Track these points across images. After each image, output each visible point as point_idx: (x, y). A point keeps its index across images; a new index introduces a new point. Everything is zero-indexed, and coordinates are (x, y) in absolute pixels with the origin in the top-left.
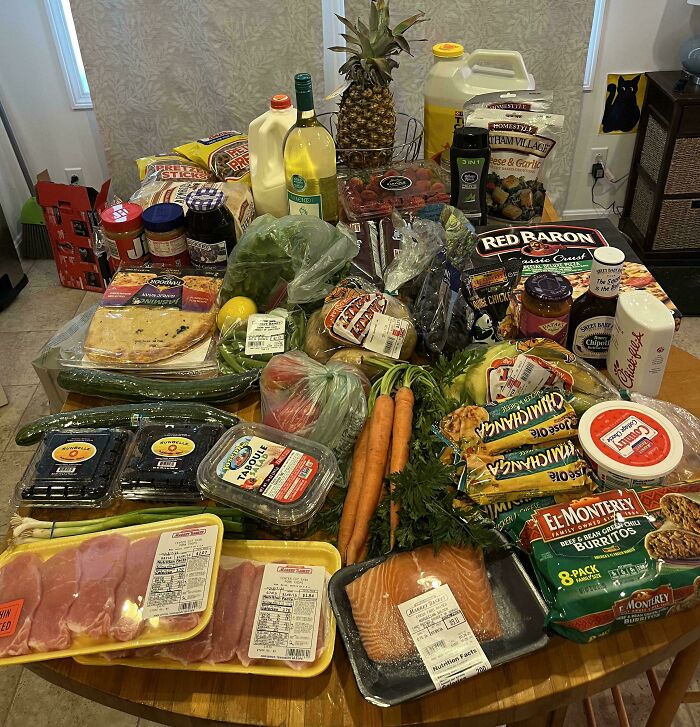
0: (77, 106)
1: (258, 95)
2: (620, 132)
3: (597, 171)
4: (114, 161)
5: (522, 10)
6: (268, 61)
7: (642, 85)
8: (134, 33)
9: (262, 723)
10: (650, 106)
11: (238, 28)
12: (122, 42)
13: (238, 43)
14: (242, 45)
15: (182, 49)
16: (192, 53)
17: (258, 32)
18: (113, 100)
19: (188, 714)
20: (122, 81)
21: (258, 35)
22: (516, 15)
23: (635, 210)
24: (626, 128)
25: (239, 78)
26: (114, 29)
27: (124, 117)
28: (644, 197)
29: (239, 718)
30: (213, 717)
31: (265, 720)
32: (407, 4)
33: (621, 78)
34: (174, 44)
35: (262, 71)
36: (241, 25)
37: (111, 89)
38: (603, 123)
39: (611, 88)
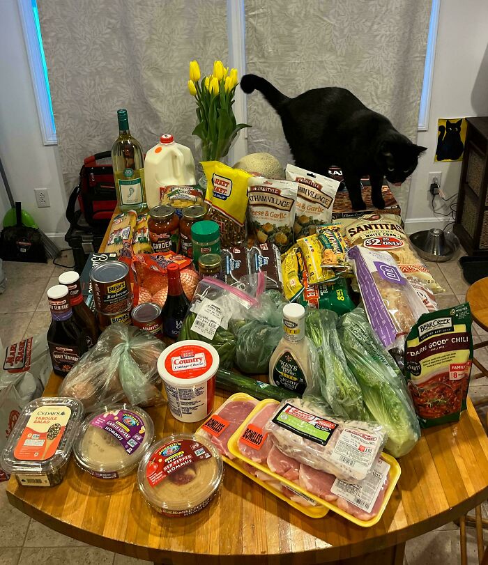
0: (48, 143)
1: (181, 133)
2: (450, 160)
3: (434, 189)
4: (70, 182)
5: (375, 76)
6: (189, 110)
7: (464, 126)
8: (93, 91)
9: (192, 552)
10: (471, 142)
11: (168, 87)
12: (83, 97)
13: (168, 98)
14: (171, 100)
15: (127, 102)
16: (134, 105)
17: (183, 90)
18: (73, 139)
19: (146, 546)
20: (81, 126)
21: (183, 92)
22: (370, 79)
23: (465, 218)
24: (454, 158)
25: (168, 123)
26: (78, 89)
27: (80, 151)
28: (471, 209)
29: (178, 549)
30: (162, 548)
31: (194, 550)
32: (291, 71)
33: (448, 122)
34: (122, 99)
35: (185, 117)
36: (171, 85)
37: (72, 130)
38: (436, 153)
39: (441, 128)
